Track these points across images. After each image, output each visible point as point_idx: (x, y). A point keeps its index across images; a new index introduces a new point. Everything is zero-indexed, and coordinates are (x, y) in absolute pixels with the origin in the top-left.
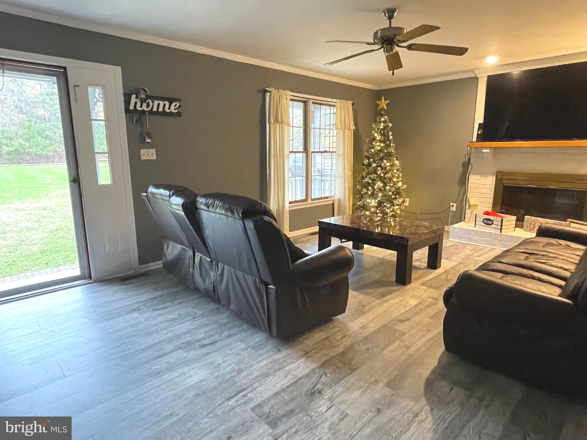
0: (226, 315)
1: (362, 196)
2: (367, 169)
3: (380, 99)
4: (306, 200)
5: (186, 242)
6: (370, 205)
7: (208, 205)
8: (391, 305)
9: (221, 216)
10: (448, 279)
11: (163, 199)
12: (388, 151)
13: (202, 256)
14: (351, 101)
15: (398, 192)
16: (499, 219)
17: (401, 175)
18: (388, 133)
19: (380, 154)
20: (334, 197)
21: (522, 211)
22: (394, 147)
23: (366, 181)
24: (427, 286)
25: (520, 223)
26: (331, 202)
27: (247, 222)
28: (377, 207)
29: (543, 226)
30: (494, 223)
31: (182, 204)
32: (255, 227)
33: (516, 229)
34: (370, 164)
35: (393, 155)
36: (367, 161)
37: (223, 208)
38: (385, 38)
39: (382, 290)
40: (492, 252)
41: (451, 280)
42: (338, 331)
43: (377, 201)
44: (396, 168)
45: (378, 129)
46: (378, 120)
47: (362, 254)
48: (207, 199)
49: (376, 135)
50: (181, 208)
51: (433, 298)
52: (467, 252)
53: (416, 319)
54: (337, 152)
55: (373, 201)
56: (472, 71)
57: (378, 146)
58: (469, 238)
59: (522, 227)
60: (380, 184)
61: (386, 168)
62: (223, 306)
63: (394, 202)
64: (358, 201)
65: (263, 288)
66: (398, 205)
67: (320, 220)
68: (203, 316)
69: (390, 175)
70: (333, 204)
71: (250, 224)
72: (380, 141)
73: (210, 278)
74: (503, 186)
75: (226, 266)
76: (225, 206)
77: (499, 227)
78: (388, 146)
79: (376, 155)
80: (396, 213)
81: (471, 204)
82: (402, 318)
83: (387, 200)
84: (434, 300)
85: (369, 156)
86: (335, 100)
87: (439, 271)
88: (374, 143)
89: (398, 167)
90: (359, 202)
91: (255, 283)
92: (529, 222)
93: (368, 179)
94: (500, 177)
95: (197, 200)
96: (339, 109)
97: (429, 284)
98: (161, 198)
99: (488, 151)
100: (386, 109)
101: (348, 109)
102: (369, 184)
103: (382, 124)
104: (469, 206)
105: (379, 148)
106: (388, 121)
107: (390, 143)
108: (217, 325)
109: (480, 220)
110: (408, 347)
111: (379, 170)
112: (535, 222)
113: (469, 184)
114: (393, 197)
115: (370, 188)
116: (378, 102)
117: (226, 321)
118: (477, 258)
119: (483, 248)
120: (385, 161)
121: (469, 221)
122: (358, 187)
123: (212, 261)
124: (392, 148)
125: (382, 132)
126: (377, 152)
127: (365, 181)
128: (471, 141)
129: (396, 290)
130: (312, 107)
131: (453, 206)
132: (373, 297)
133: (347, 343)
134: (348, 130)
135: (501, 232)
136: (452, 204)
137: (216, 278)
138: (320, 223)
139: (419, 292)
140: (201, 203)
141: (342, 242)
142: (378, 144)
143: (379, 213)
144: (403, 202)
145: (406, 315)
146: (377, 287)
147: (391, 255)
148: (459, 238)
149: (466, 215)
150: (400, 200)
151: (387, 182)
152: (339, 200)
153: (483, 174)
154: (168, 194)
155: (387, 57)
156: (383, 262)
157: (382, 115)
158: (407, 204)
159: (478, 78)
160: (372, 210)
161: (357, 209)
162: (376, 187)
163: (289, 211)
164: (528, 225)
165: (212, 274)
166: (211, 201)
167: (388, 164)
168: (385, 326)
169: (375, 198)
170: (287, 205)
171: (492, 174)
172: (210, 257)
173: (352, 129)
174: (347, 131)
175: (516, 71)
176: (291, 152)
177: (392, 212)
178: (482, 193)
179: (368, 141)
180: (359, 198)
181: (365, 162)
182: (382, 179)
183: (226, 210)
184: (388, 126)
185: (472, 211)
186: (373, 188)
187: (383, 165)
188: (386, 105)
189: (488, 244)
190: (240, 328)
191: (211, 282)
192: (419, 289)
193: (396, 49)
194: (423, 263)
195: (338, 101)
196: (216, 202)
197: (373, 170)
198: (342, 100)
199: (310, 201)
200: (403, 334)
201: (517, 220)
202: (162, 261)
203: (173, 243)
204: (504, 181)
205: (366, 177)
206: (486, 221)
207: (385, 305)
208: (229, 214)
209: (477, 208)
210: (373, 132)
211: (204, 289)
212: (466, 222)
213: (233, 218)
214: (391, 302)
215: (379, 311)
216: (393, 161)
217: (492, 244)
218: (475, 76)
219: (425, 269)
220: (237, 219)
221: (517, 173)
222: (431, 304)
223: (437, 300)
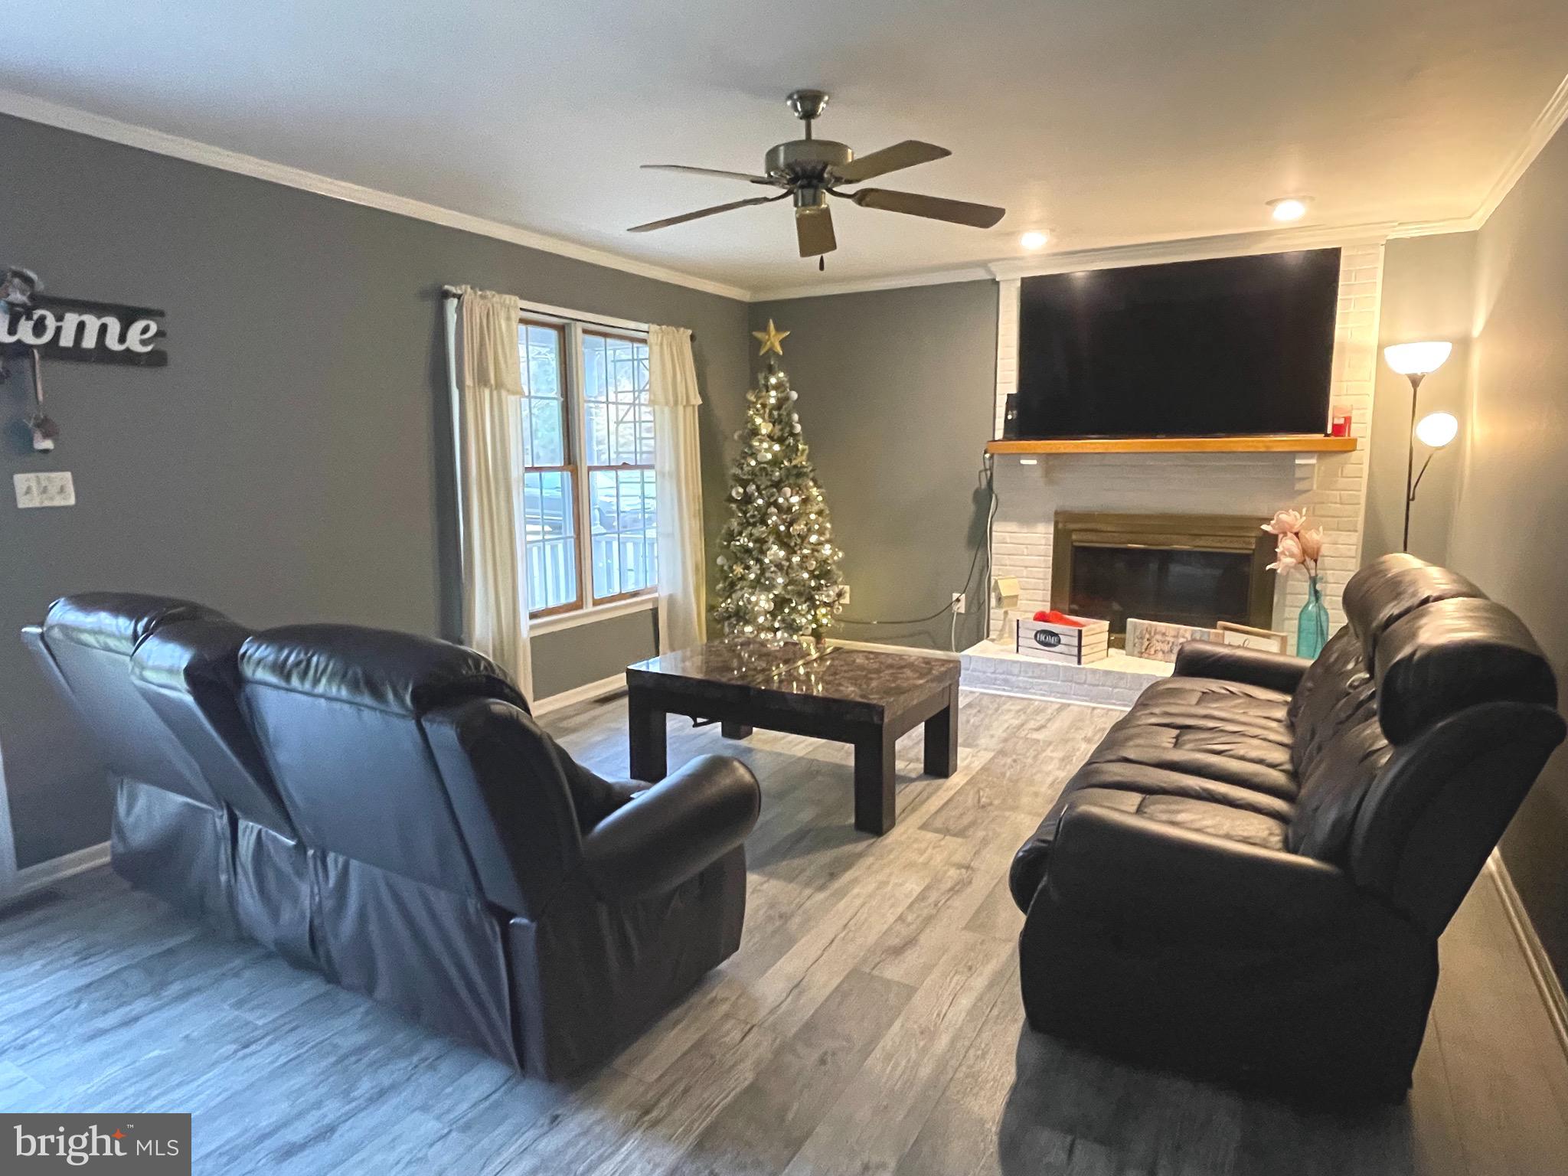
0: (359, 1017)
1: (732, 585)
2: (741, 510)
3: (765, 329)
4: (578, 605)
5: (203, 787)
6: (756, 609)
7: (286, 671)
8: (858, 902)
9: (337, 706)
10: (983, 800)
11: (108, 649)
12: (794, 463)
13: (264, 830)
14: (687, 327)
15: (823, 573)
16: (1074, 630)
17: (828, 525)
18: (789, 415)
19: (772, 471)
20: (656, 591)
21: (1116, 607)
22: (807, 452)
23: (741, 546)
24: (937, 831)
25: (1117, 637)
26: (650, 606)
27: (435, 726)
28: (773, 614)
30: (1062, 642)
31: (187, 670)
32: (463, 739)
33: (1112, 651)
34: (747, 499)
35: (805, 474)
36: (741, 490)
37: (341, 676)
38: (798, 169)
39: (826, 857)
40: (1064, 714)
41: (991, 804)
42: (727, 1016)
43: (771, 596)
44: (816, 508)
45: (764, 406)
46: (762, 382)
47: (750, 750)
48: (281, 649)
49: (758, 421)
50: (181, 682)
51: (959, 866)
52: (1010, 720)
53: (930, 939)
54: (658, 467)
55: (763, 597)
56: (984, 264)
57: (766, 450)
58: (1006, 682)
59: (1123, 647)
60: (776, 552)
61: (789, 509)
62: (350, 988)
63: (817, 597)
64: (721, 600)
65: (491, 929)
66: (825, 604)
67: (629, 667)
68: (275, 1032)
69: (802, 526)
70: (655, 612)
71: (444, 733)
72: (771, 437)
73: (295, 900)
74: (1073, 546)
75: (354, 864)
76: (350, 673)
77: (1075, 651)
78: (791, 451)
79: (764, 474)
80: (820, 626)
81: (1004, 594)
82: (895, 941)
83: (800, 594)
84: (963, 871)
85: (745, 477)
86: (644, 326)
87: (957, 780)
88: (756, 444)
89: (821, 505)
90: (725, 601)
91: (463, 910)
92: (1138, 633)
93: (746, 540)
94: (1065, 526)
95: (242, 651)
96: (656, 349)
97: (938, 823)
98: (98, 642)
99: (1034, 462)
100: (781, 353)
101: (681, 353)
102: (747, 551)
103: (773, 393)
104: (999, 599)
105: (769, 456)
106: (788, 385)
107: (797, 441)
108: (332, 1059)
109: (1027, 635)
110: (929, 1033)
111: (772, 515)
112: (1150, 634)
113: (993, 545)
114: (813, 584)
115: (752, 563)
116: (759, 335)
117: (360, 1038)
118: (1035, 736)
119: (1043, 704)
120: (788, 491)
121: (1001, 636)
122: (720, 561)
123: (301, 848)
124: (802, 454)
125: (775, 413)
126: (765, 466)
127: (738, 543)
128: (991, 439)
129: (860, 855)
130: (583, 345)
131: (958, 600)
132: (807, 885)
133: (759, 1048)
134: (684, 407)
135: (1079, 662)
136: (955, 596)
137: (320, 902)
138: (632, 675)
139: (922, 852)
140: (259, 662)
141: (696, 725)
142: (765, 445)
143: (778, 629)
144: (840, 595)
145: (904, 931)
146: (810, 850)
147: (842, 754)
148: (983, 683)
149: (991, 621)
150: (831, 593)
151: (796, 544)
152: (671, 600)
153: (1024, 521)
154: (130, 631)
155: (800, 221)
156: (811, 771)
157: (771, 371)
158: (846, 600)
159: (998, 283)
160: (761, 620)
161: (721, 620)
162: (767, 561)
163: (532, 639)
164: (1136, 640)
165: (305, 889)
166: (298, 654)
167: (795, 499)
168: (855, 973)
169: (768, 589)
170: (525, 623)
171: (1044, 519)
172: (294, 833)
173: (694, 406)
174: (681, 408)
175: (1080, 271)
176: (528, 470)
177: (810, 622)
178: (1026, 567)
179: (740, 437)
180: (724, 589)
181: (734, 494)
182: (783, 541)
183: (354, 686)
184: (787, 398)
185: (1006, 613)
186: (758, 561)
187: (781, 500)
188: (782, 343)
189: (1051, 693)
190: (415, 1059)
191: (303, 917)
192: (916, 840)
193: (828, 200)
194: (911, 761)
195: (654, 328)
196: (315, 659)
197: (756, 513)
198: (664, 327)
199: (589, 608)
200: (910, 991)
201: (1111, 631)
202: (108, 844)
203: (154, 790)
204: (1074, 537)
205: (740, 534)
206: (1042, 638)
207: (842, 905)
208: (367, 700)
209: (1015, 604)
210: (751, 412)
211: (277, 943)
212: (993, 640)
213: (381, 711)
214: (856, 891)
215: (828, 927)
216: (807, 489)
217: (1064, 695)
218: (989, 277)
219: (919, 778)
220: (397, 715)
221: (1105, 517)
222: (958, 883)
223: (970, 872)
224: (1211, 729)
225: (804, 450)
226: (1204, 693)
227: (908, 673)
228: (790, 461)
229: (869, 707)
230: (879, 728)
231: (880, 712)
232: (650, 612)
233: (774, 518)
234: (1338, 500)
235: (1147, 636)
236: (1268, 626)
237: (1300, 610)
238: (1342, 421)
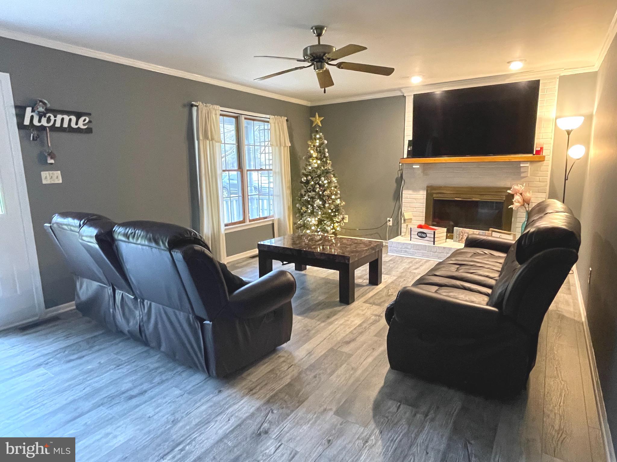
0: (156, 358)
1: (302, 214)
2: (306, 186)
3: (314, 116)
4: (243, 221)
5: (105, 280)
6: (311, 223)
7: (128, 236)
8: (336, 326)
9: (144, 247)
10: (389, 294)
11: (71, 230)
12: (325, 168)
13: (124, 293)
14: (285, 116)
15: (337, 209)
16: (432, 232)
17: (339, 192)
18: (324, 149)
19: (317, 171)
20: (273, 217)
21: (452, 223)
22: (331, 164)
23: (305, 200)
24: (370, 304)
25: (450, 234)
26: (271, 222)
27: (175, 253)
28: (318, 225)
29: (470, 236)
30: (427, 236)
31: (96, 236)
32: (184, 258)
33: (447, 240)
34: (308, 182)
35: (330, 172)
36: (305, 178)
37: (145, 237)
38: (314, 55)
39: (327, 311)
40: (427, 264)
41: (392, 295)
42: (284, 361)
43: (317, 219)
44: (333, 185)
45: (314, 146)
46: (313, 137)
47: (305, 275)
48: (126, 229)
49: (312, 152)
50: (94, 240)
51: (376, 315)
52: (405, 265)
53: (361, 339)
54: (273, 170)
55: (313, 219)
56: (399, 89)
57: (315, 163)
58: (406, 251)
59: (452, 239)
60: (318, 202)
61: (324, 186)
62: (153, 348)
63: (334, 219)
64: (298, 220)
65: (197, 325)
66: (337, 222)
67: (259, 243)
68: (128, 362)
69: (328, 192)
70: (273, 224)
71: (178, 255)
72: (317, 158)
73: (135, 317)
74: (434, 200)
75: (153, 304)
76: (148, 236)
77: (432, 240)
78: (324, 163)
79: (314, 172)
80: (336, 230)
81: (406, 218)
82: (347, 339)
83: (327, 218)
84: (377, 317)
85: (307, 174)
86: (268, 116)
87: (381, 286)
88: (311, 161)
89: (336, 184)
90: (300, 221)
91: (188, 320)
92: (458, 233)
93: (307, 197)
94: (431, 191)
95: (114, 229)
96: (273, 125)
97: (371, 301)
98: (68, 228)
99: (418, 167)
100: (321, 126)
101: (282, 125)
102: (308, 202)
103: (318, 141)
104: (405, 220)
105: (316, 165)
106: (323, 138)
107: (326, 160)
108: (148, 371)
109: (414, 233)
110: (355, 369)
111: (317, 188)
112: (463, 233)
113: (403, 199)
114: (332, 214)
115: (309, 206)
116: (312, 119)
117: (156, 365)
118: (415, 271)
119: (420, 260)
120: (323, 178)
121: (405, 235)
122: (297, 205)
123: (136, 299)
124: (329, 165)
125: (318, 149)
126: (314, 169)
127: (304, 199)
128: (402, 158)
129: (340, 311)
130: (244, 122)
131: (389, 221)
132: (318, 320)
133: (293, 372)
134: (284, 147)
135: (434, 244)
136: (388, 219)
137: (142, 317)
138: (259, 246)
139: (363, 310)
140: (119, 233)
141: (283, 264)
142: (315, 161)
143: (319, 231)
144: (343, 219)
145: (352, 336)
146: (322, 309)
147: (333, 274)
148: (397, 252)
149: (402, 229)
150: (340, 218)
151: (326, 199)
152: (279, 220)
153: (415, 190)
154: (78, 224)
155: (318, 74)
156: (327, 282)
157: (317, 132)
158: (346, 221)
159: (405, 97)
160: (313, 228)
161: (298, 228)
162: (315, 205)
163: (226, 234)
164: (457, 236)
165: (137, 313)
166: (132, 230)
167: (326, 182)
168: (332, 350)
169: (315, 217)
170: (223, 228)
171: (422, 189)
172: (133, 294)
173: (288, 146)
174: (282, 148)
175: (438, 91)
176: (224, 171)
177: (332, 229)
178: (415, 208)
179: (305, 158)
180: (299, 216)
181: (303, 180)
182: (321, 197)
183: (150, 240)
184: (323, 143)
185: (407, 225)
186: (312, 206)
187: (320, 182)
188: (321, 121)
189: (423, 256)
190: (174, 372)
191: (137, 322)
192: (362, 307)
193: (327, 66)
194: (365, 279)
195: (272, 117)
196: (137, 231)
197: (311, 187)
198: (276, 116)
199: (248, 223)
200: (350, 356)
201: (448, 232)
202: (74, 302)
203: (89, 280)
204: (434, 196)
205: (305, 195)
206: (420, 234)
207: (331, 327)
208: (153, 245)
209: (411, 222)
210: (309, 149)
211: (129, 331)
212: (402, 236)
213: (158, 249)
214: (336, 323)
215: (325, 334)
216: (331, 178)
217: (428, 257)
218: (402, 94)
219: (367, 285)
220: (163, 250)
221: (445, 188)
222: (375, 321)
223: (379, 317)
224: (472, 265)
225: (330, 163)
226: (475, 253)
227: (362, 246)
228: (324, 168)
229: (344, 257)
230: (348, 265)
231: (348, 259)
232: (271, 225)
233: (318, 189)
234: (538, 180)
235: (462, 234)
236: (509, 230)
237: (522, 224)
238: (539, 149)
